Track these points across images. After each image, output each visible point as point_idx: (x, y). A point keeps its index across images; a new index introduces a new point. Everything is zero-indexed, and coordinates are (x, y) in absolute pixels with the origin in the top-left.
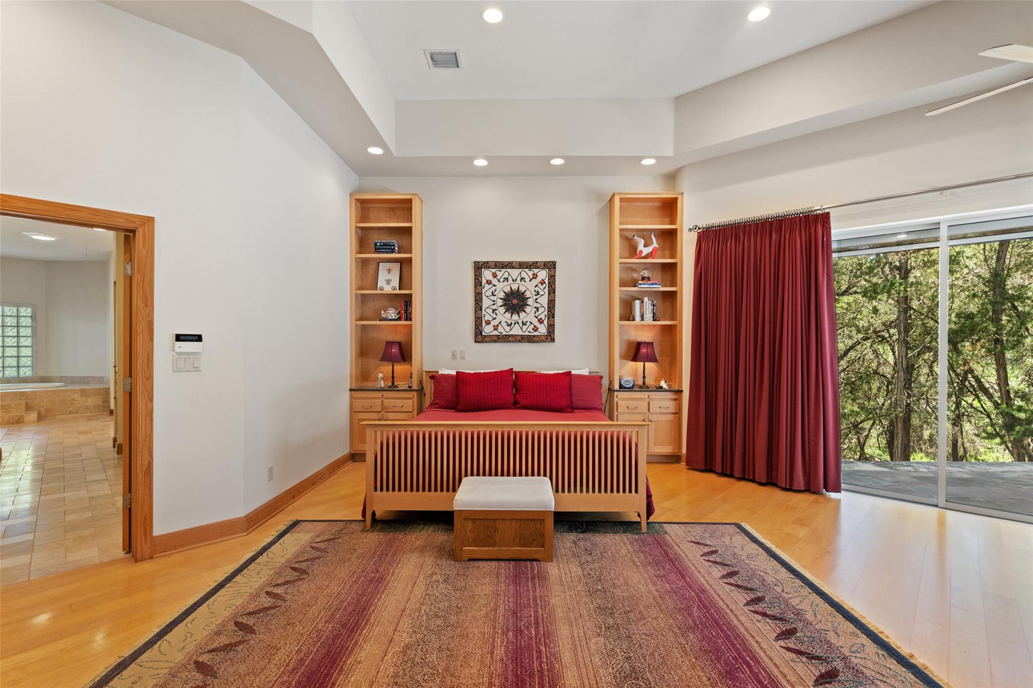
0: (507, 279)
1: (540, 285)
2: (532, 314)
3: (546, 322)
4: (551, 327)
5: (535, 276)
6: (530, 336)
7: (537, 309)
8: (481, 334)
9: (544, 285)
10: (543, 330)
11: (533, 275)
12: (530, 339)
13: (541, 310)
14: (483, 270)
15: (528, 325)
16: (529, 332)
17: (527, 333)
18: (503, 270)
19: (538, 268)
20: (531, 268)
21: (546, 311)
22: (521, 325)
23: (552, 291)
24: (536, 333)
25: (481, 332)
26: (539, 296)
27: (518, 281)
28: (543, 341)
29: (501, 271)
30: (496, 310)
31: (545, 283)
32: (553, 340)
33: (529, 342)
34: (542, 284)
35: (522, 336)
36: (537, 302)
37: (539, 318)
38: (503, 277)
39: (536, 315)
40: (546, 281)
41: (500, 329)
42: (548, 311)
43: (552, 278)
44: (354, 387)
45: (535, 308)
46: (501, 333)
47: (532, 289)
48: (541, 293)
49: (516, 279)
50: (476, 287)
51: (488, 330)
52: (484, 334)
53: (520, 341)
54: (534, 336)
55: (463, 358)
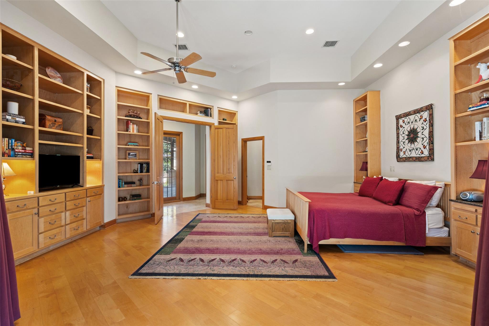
0: (409, 122)
1: (424, 123)
2: (421, 143)
3: (428, 147)
4: (432, 151)
5: (421, 117)
6: (420, 157)
7: (423, 138)
8: (399, 157)
9: (427, 122)
10: (426, 153)
11: (420, 116)
12: (419, 159)
13: (425, 139)
14: (399, 119)
15: (418, 150)
16: (419, 155)
17: (418, 156)
18: (407, 117)
19: (423, 111)
20: (419, 112)
21: (428, 140)
22: (415, 150)
23: (431, 125)
24: (423, 155)
25: (399, 156)
26: (424, 130)
27: (414, 123)
28: (426, 161)
29: (406, 118)
30: (404, 142)
31: (427, 120)
32: (433, 160)
33: (419, 161)
34: (425, 122)
35: (416, 157)
36: (423, 134)
37: (423, 144)
38: (408, 122)
39: (423, 143)
40: (428, 119)
41: (406, 154)
42: (429, 140)
43: (431, 116)
44: (355, 182)
45: (422, 138)
46: (407, 156)
47: (420, 126)
48: (425, 127)
49: (413, 122)
50: (397, 130)
51: (402, 154)
52: (400, 157)
53: (415, 161)
54: (422, 157)
55: (394, 171)
